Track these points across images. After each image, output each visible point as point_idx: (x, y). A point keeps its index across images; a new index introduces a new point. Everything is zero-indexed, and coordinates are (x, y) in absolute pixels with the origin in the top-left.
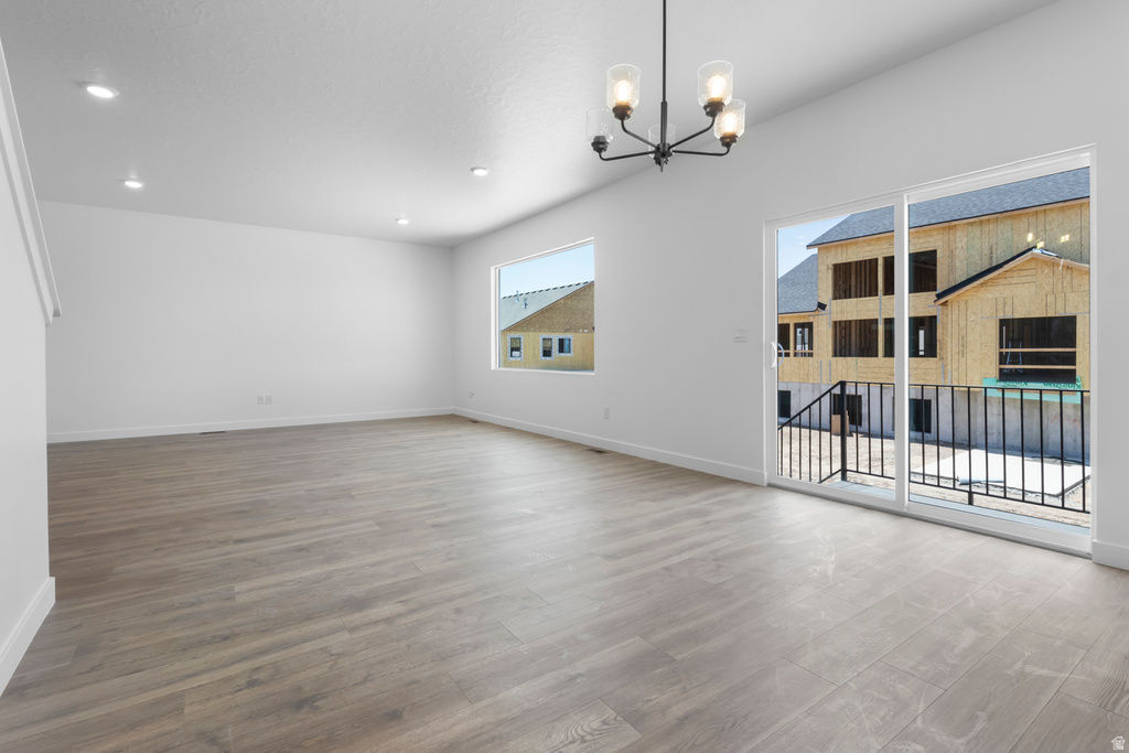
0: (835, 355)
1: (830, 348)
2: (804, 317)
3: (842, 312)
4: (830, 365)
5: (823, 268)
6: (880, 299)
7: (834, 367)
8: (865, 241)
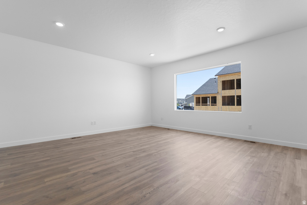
0: (223, 105)
1: (221, 103)
2: (214, 95)
3: (225, 94)
4: (221, 108)
5: (219, 82)
6: (235, 90)
7: (222, 108)
8: (231, 75)
